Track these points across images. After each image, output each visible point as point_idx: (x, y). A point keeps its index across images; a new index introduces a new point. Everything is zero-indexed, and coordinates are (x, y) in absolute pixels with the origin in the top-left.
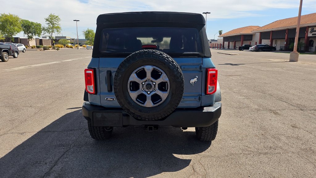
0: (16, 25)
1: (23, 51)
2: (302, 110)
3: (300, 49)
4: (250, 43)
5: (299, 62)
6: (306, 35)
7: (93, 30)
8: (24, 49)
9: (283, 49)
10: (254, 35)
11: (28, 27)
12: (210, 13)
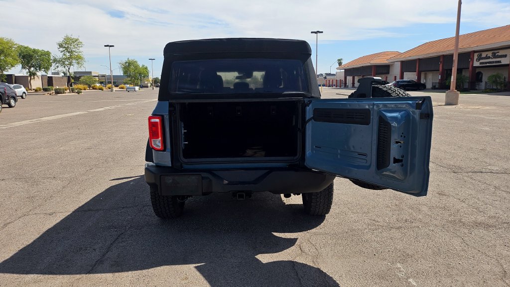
0: (9, 54)
1: (22, 97)
2: (455, 172)
3: (463, 86)
4: (387, 77)
5: (459, 106)
6: (471, 63)
7: (136, 60)
8: (24, 93)
9: (437, 87)
10: (392, 65)
11: (29, 58)
12: (322, 32)
